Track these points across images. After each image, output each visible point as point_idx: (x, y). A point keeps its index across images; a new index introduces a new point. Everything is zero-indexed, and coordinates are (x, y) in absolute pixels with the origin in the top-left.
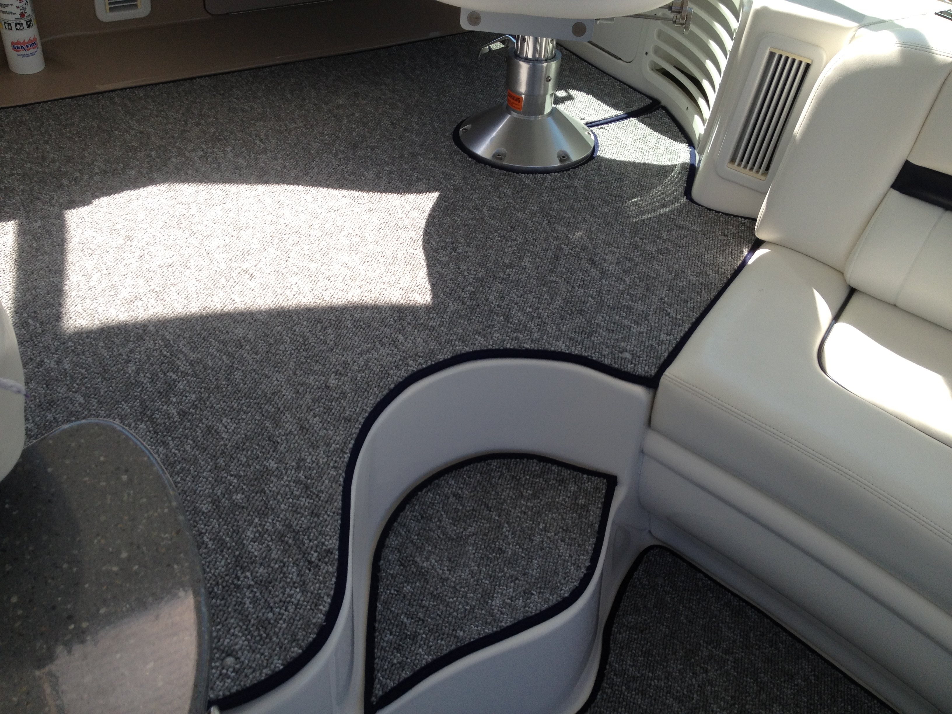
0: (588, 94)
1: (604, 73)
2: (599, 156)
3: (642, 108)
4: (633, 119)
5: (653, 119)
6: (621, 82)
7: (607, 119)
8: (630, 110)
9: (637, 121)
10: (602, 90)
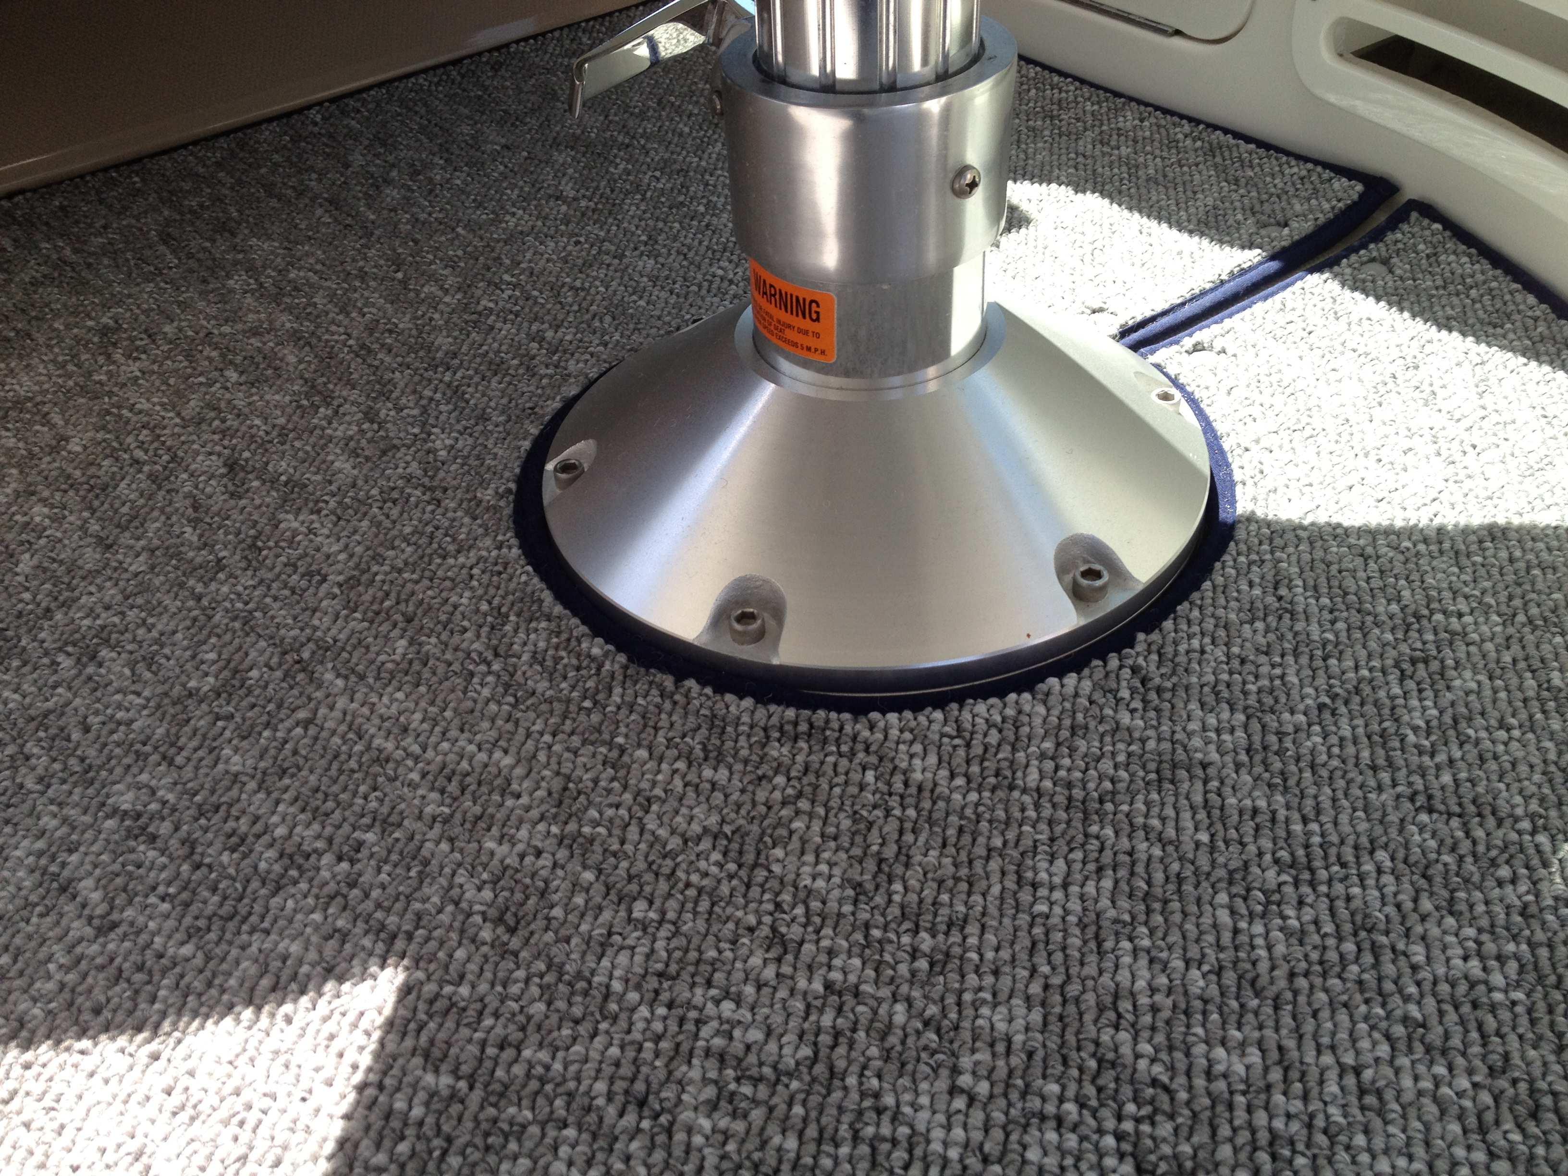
0: (1079, 188)
1: (1117, 94)
2: (1250, 519)
3: (1329, 224)
4: (1314, 279)
5: (1400, 267)
6: (1195, 121)
7: (1203, 293)
8: (1284, 237)
9: (1334, 286)
10: (1133, 168)
